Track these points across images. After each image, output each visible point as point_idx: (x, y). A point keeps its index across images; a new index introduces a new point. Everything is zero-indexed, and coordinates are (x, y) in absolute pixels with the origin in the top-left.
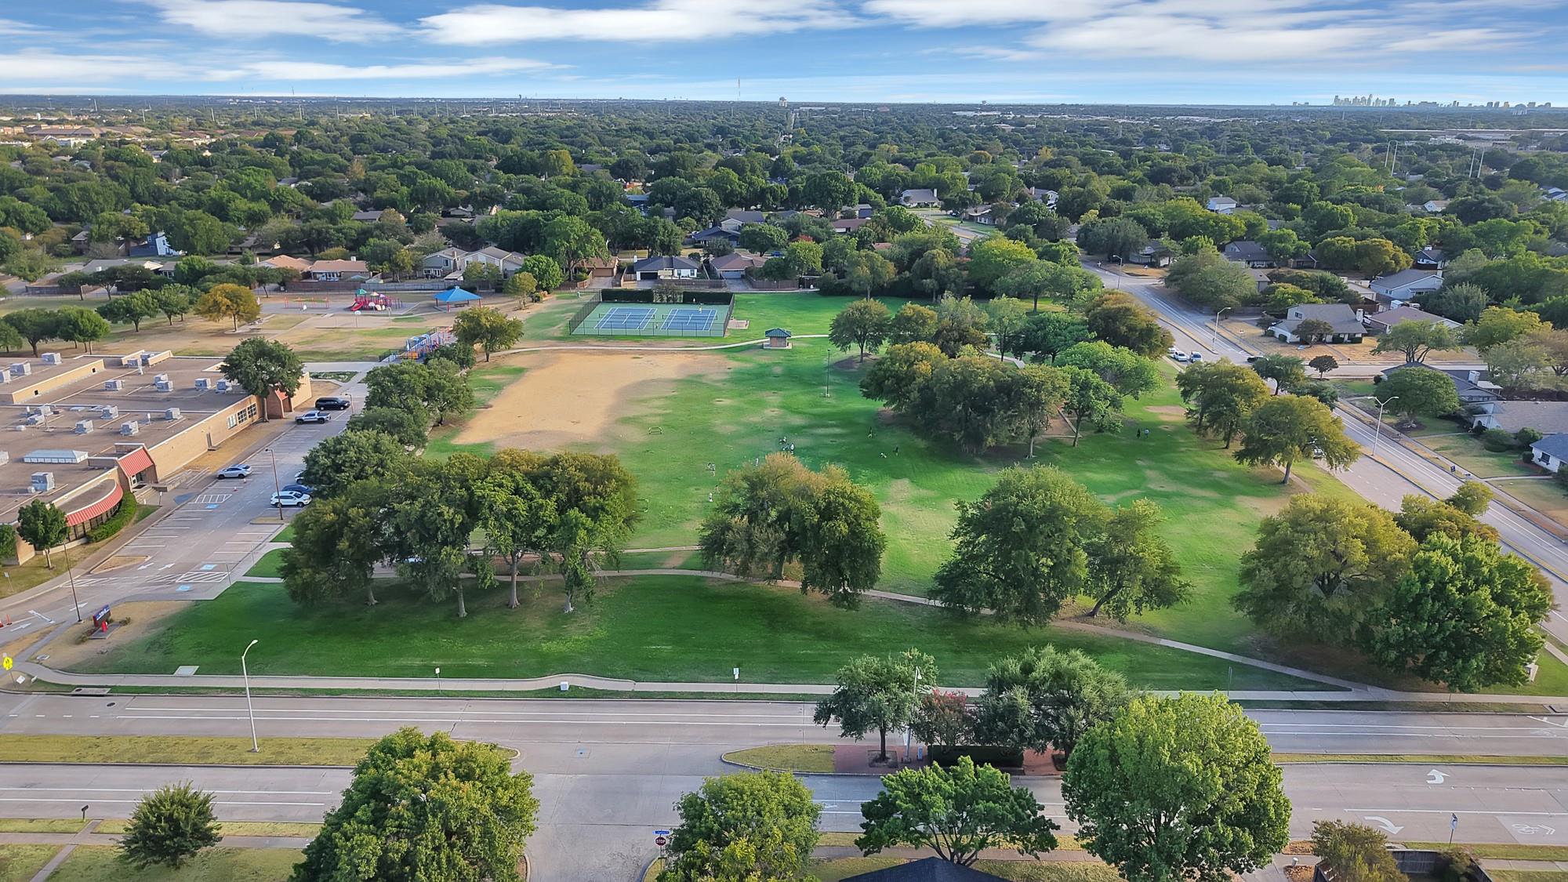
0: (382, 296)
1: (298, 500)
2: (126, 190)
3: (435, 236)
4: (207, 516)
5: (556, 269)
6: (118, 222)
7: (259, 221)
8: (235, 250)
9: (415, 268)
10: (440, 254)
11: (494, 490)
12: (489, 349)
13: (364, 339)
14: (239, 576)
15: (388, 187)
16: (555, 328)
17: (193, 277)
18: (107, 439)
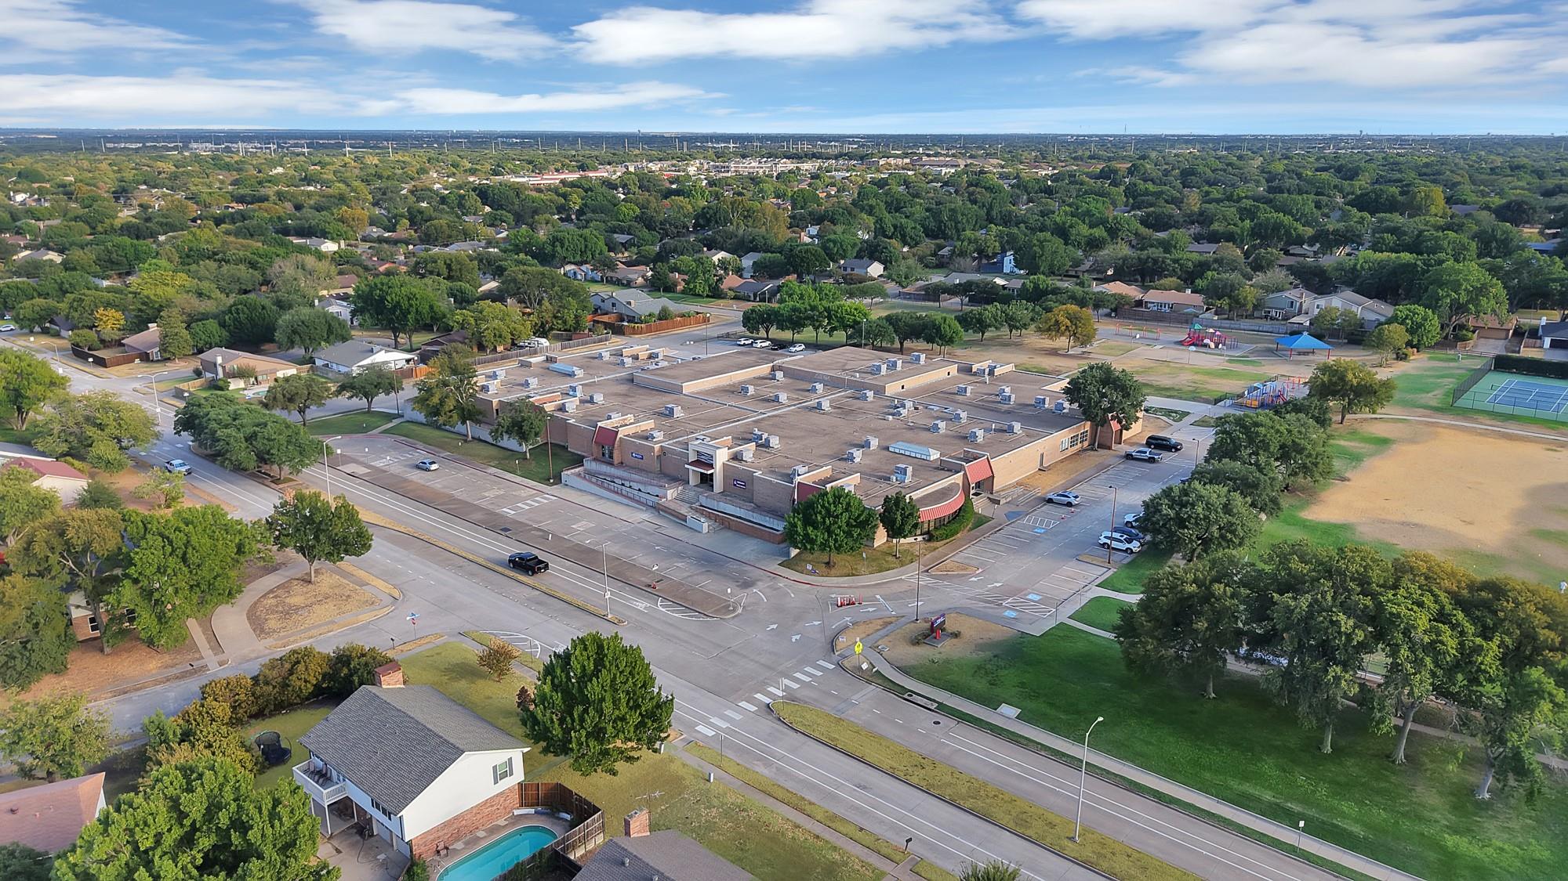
0: (1218, 333)
1: (1128, 546)
2: (983, 213)
3: (1277, 275)
4: (1035, 539)
5: (1434, 322)
6: (976, 241)
7: (1097, 246)
8: (1070, 273)
9: (1256, 307)
10: (1287, 294)
11: (1412, 610)
12: (1345, 411)
13: (1196, 377)
14: (1064, 615)
15: (1226, 220)
16: (1430, 395)
17: (1036, 295)
18: (957, 441)
